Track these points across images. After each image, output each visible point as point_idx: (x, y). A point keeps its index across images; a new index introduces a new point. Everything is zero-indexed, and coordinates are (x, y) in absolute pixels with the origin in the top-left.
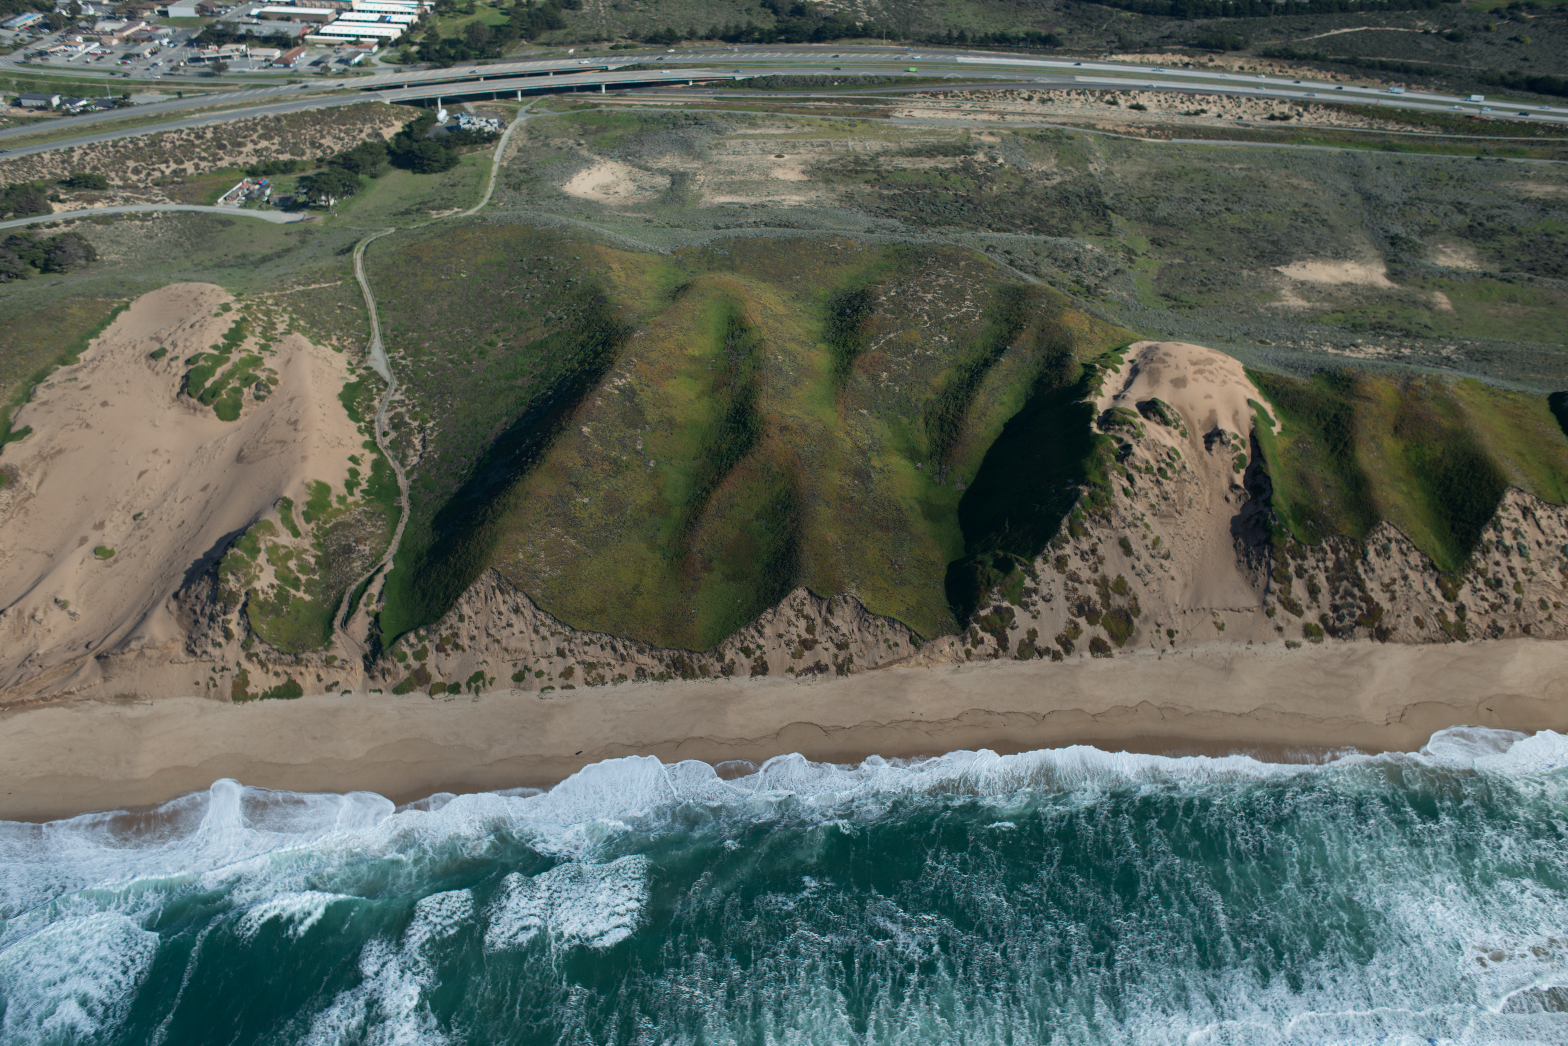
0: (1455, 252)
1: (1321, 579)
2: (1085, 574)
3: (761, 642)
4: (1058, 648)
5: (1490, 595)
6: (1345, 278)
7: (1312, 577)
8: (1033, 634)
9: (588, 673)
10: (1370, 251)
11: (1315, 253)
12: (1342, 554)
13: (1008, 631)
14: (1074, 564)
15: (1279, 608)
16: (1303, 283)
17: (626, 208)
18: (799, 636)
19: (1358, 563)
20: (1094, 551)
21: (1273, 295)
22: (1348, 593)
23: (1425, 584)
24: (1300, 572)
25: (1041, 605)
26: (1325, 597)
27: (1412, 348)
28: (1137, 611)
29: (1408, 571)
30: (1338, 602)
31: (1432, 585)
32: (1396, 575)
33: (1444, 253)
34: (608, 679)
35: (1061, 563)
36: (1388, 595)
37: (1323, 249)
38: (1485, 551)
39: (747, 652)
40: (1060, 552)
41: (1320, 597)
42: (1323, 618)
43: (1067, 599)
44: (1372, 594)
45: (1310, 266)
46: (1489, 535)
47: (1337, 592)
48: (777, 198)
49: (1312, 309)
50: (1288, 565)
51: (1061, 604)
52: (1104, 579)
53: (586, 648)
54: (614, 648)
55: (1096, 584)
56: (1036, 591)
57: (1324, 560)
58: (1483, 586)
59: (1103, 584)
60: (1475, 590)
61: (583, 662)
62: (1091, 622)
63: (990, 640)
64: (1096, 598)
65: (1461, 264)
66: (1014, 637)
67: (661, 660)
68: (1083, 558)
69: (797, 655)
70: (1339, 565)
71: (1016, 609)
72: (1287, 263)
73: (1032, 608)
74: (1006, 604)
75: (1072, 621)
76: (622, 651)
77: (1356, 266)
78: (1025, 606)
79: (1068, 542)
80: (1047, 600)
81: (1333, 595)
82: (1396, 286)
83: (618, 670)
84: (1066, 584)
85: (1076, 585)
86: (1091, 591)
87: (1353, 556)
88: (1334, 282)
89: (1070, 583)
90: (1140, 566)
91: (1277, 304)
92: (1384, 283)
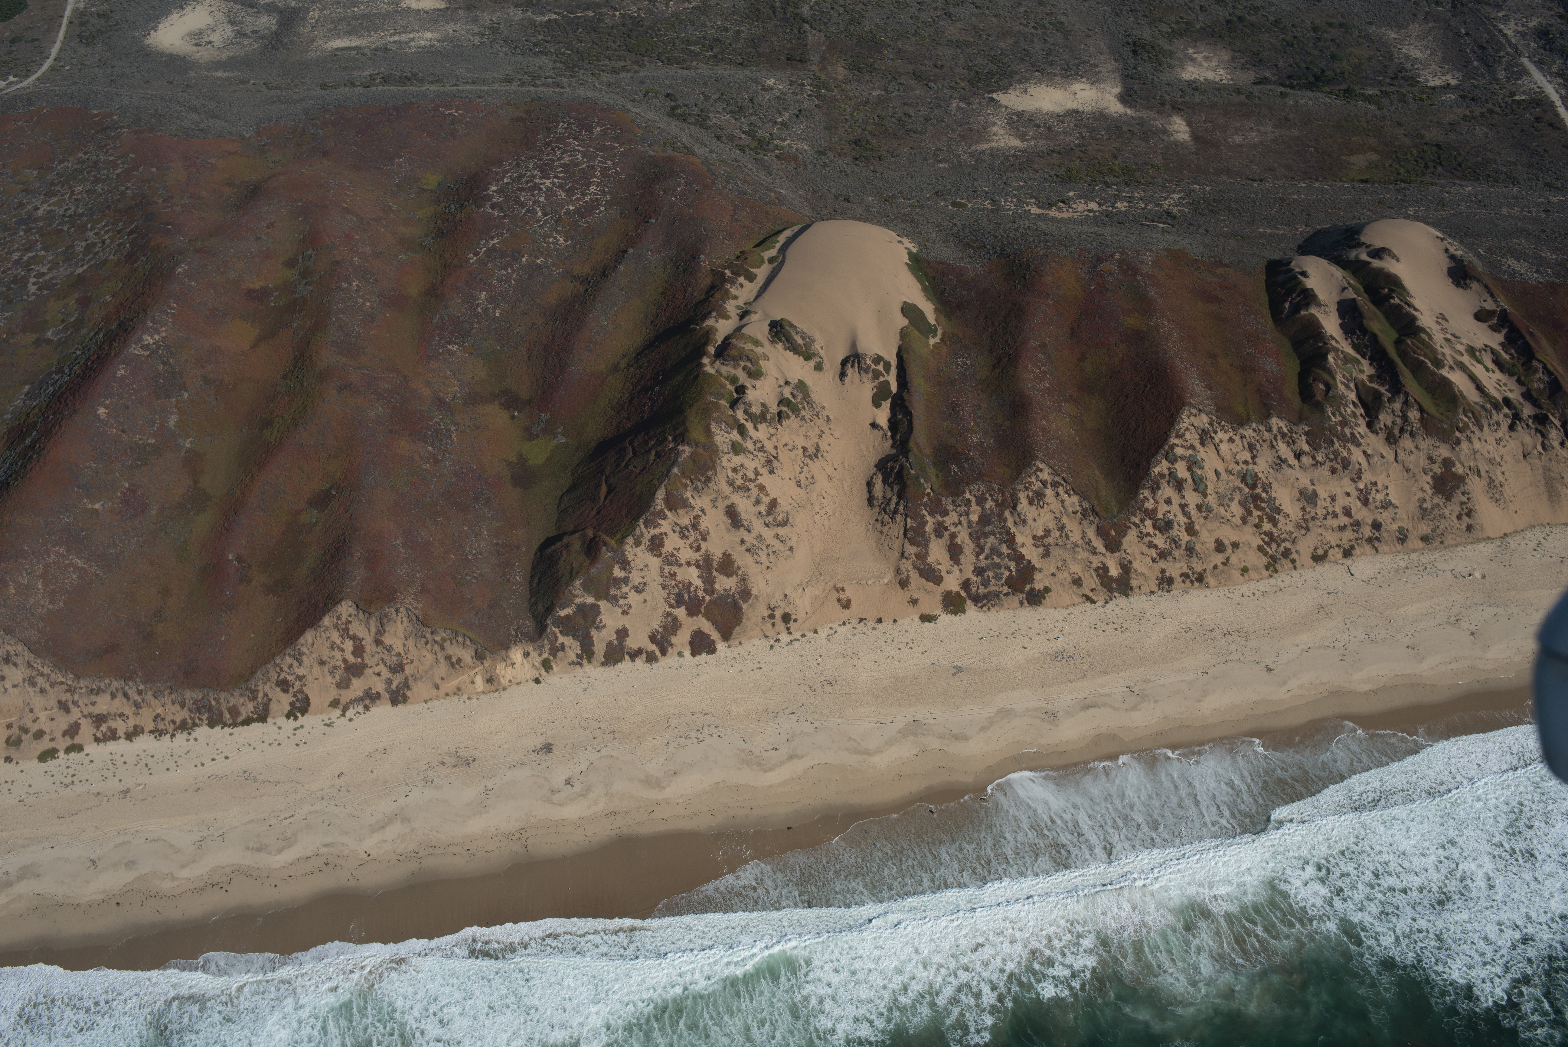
0: (1206, 58)
1: (963, 537)
2: (686, 554)
3: (301, 671)
4: (653, 648)
5: (1159, 541)
6: (1072, 105)
7: (953, 536)
8: (622, 633)
9: (98, 728)
10: (1107, 64)
11: (1041, 71)
12: (989, 504)
13: (594, 632)
14: (672, 542)
15: (914, 576)
16: (1020, 115)
17: (218, 65)
18: (345, 661)
19: (1007, 513)
20: (695, 526)
21: (982, 133)
22: (995, 551)
23: (1084, 533)
24: (940, 530)
25: (634, 598)
26: (968, 559)
27: (1130, 200)
28: (746, 594)
29: (1065, 520)
30: (983, 563)
31: (1091, 533)
32: (1051, 525)
33: (1193, 60)
34: (121, 733)
35: (656, 544)
36: (1041, 550)
37: (1052, 64)
38: (1155, 488)
39: (284, 685)
40: (656, 531)
41: (962, 558)
42: (966, 585)
43: (664, 587)
44: (1023, 551)
45: (1032, 90)
46: (1161, 467)
47: (982, 550)
48: (404, 37)
49: (1024, 151)
50: (926, 523)
51: (656, 595)
52: (708, 558)
53: (94, 698)
54: (126, 695)
55: (698, 566)
56: (626, 581)
57: (967, 514)
58: (1151, 530)
59: (706, 566)
60: (1142, 536)
61: (90, 715)
62: (692, 612)
63: (572, 646)
64: (697, 582)
65: (1210, 75)
66: (601, 639)
67: (183, 706)
68: (683, 536)
69: (344, 684)
70: (984, 519)
71: (603, 605)
72: (1005, 89)
73: (621, 602)
74: (590, 600)
75: (668, 615)
76: (137, 697)
77: (1087, 87)
78: (614, 600)
79: (665, 517)
80: (639, 590)
81: (977, 555)
82: (1129, 112)
83: (131, 722)
84: (662, 570)
85: (674, 569)
86: (693, 575)
87: (1001, 506)
88: (1058, 110)
89: (667, 569)
90: (749, 539)
91: (984, 146)
92: (1116, 108)
